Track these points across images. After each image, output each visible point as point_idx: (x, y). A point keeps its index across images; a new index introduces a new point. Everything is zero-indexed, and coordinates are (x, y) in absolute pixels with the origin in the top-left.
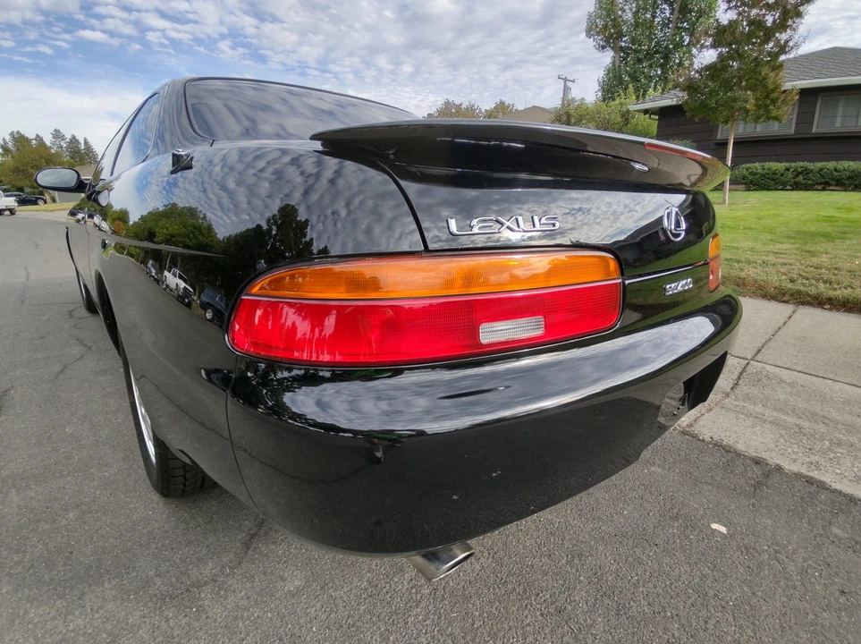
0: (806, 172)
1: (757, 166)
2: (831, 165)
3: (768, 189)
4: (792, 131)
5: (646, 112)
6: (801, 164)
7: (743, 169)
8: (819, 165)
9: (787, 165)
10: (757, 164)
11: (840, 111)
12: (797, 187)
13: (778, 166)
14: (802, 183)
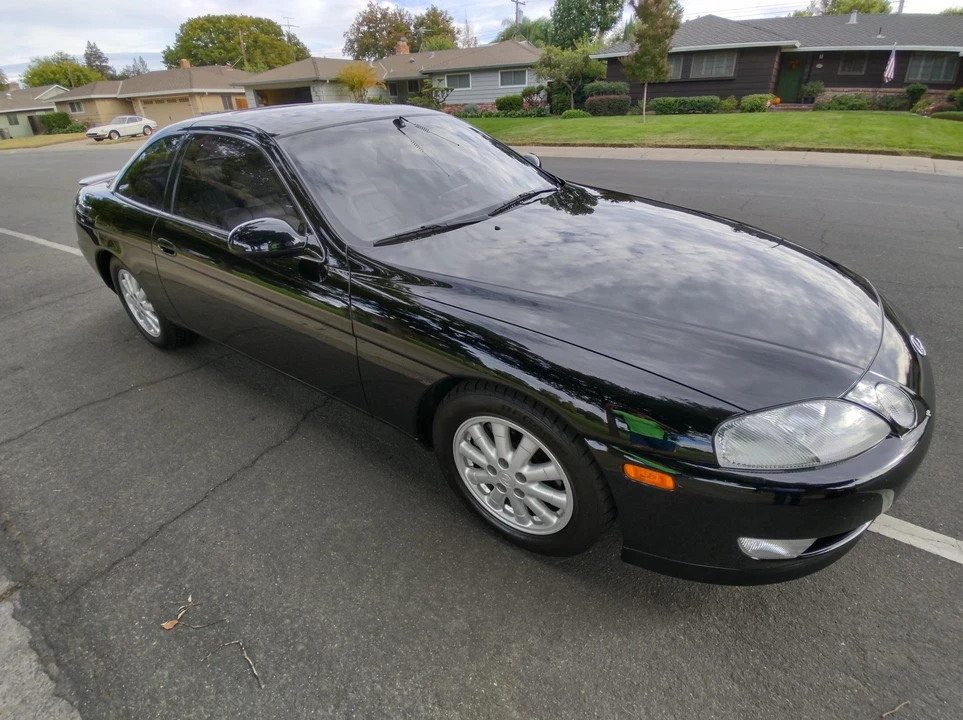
0: (685, 103)
1: (660, 99)
2: (696, 98)
3: (666, 114)
4: (680, 77)
5: (600, 60)
6: (682, 98)
7: (653, 102)
8: (691, 98)
9: (675, 98)
10: (661, 99)
11: (704, 64)
12: (681, 112)
13: (671, 99)
14: (684, 109)
